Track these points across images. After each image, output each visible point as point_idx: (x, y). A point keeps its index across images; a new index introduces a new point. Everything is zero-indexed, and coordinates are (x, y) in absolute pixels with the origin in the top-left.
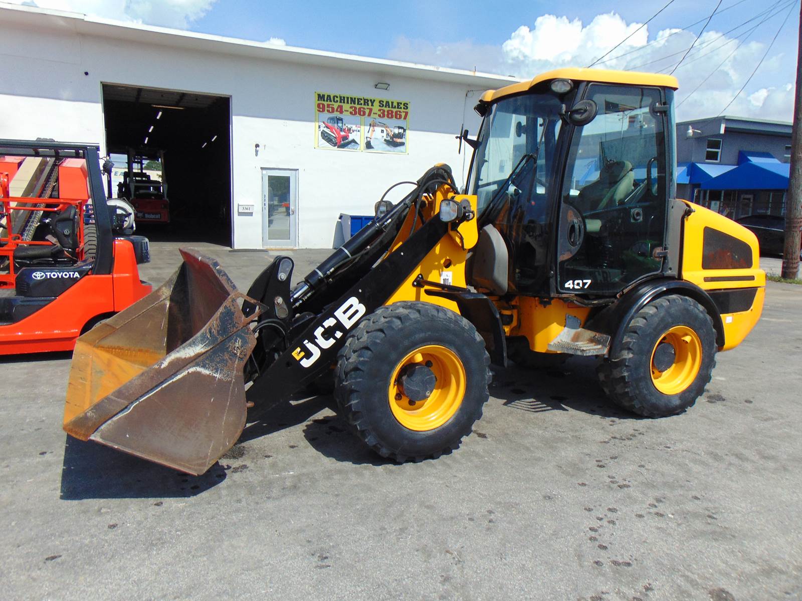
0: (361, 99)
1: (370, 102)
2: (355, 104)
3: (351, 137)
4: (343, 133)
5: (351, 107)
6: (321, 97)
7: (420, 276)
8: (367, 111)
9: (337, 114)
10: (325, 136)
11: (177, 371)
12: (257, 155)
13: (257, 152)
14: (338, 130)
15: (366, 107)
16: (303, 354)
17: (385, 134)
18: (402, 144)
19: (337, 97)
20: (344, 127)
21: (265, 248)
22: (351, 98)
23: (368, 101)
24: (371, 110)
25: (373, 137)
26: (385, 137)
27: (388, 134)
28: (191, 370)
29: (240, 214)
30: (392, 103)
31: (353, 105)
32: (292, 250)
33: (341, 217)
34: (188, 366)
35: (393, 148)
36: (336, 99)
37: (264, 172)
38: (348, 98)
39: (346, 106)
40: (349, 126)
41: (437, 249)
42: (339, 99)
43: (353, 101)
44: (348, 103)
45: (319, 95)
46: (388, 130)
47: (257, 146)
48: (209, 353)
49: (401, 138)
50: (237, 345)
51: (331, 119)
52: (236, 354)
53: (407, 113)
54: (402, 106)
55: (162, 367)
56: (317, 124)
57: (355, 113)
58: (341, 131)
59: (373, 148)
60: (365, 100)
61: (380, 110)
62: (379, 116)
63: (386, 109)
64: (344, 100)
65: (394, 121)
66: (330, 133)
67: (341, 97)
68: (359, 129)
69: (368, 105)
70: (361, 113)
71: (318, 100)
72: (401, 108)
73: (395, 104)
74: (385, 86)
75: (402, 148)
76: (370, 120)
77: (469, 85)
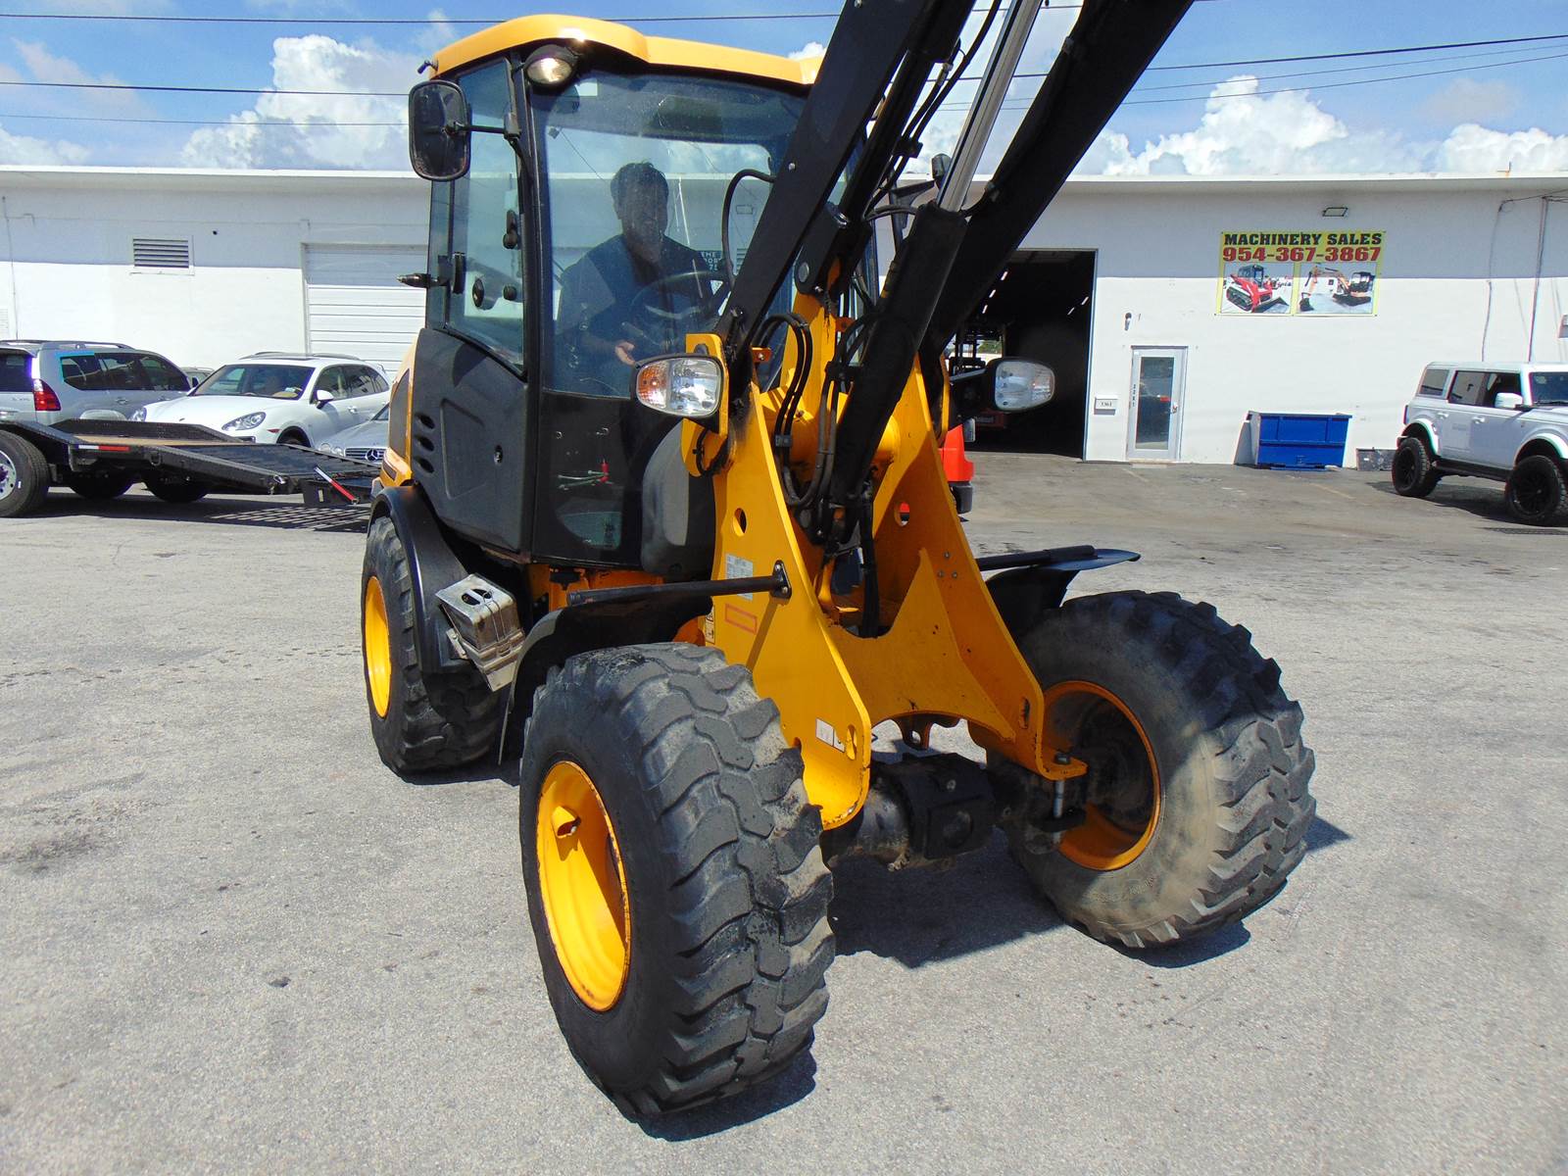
0: (1298, 236)
1: (1312, 240)
2: (1285, 243)
3: (1275, 295)
4: (1262, 290)
5: (1279, 250)
6: (1230, 239)
8: (1306, 253)
9: (1254, 262)
10: (1233, 297)
12: (1126, 329)
13: (1127, 324)
14: (1256, 286)
15: (1304, 246)
17: (1335, 287)
18: (1367, 300)
20: (1265, 280)
21: (1130, 460)
22: (1281, 236)
23: (1309, 236)
24: (1313, 251)
25: (1313, 292)
26: (1335, 292)
27: (1340, 286)
29: (1097, 412)
30: (1352, 236)
31: (1282, 246)
32: (1168, 464)
33: (1249, 417)
35: (1348, 307)
36: (1255, 239)
37: (1137, 352)
38: (1274, 236)
39: (1270, 249)
40: (1274, 279)
42: (1259, 239)
43: (1283, 239)
44: (1274, 243)
45: (1227, 236)
46: (1342, 279)
47: (1128, 316)
49: (1365, 291)
51: (1246, 269)
53: (1377, 250)
54: (1370, 239)
56: (1222, 280)
57: (1286, 259)
58: (1260, 286)
59: (1312, 309)
60: (1303, 236)
61: (1328, 250)
62: (1328, 258)
63: (1340, 247)
64: (1268, 239)
65: (1355, 265)
66: (1242, 291)
67: (1262, 236)
68: (1290, 281)
69: (1308, 243)
70: (1296, 256)
71: (1226, 243)
72: (1367, 243)
73: (1358, 237)
74: (1342, 211)
75: (1364, 307)
76: (1310, 267)
77: (1506, 191)
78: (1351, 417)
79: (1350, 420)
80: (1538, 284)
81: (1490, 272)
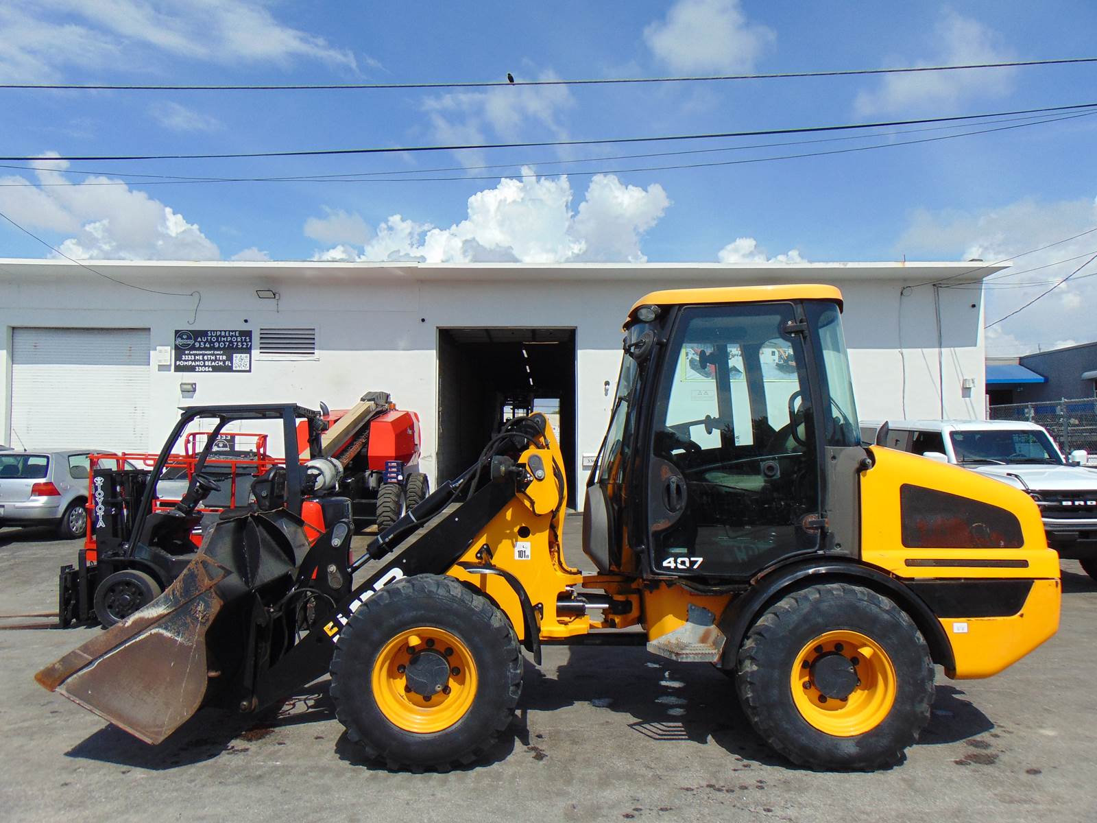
7: (485, 547)
11: (140, 631)
16: (336, 629)
26: (777, 362)
28: (154, 631)
34: (151, 627)
41: (509, 514)
48: (172, 614)
50: (199, 608)
52: (198, 618)
55: (126, 625)
77: (905, 280)
80: (940, 354)
81: (901, 344)
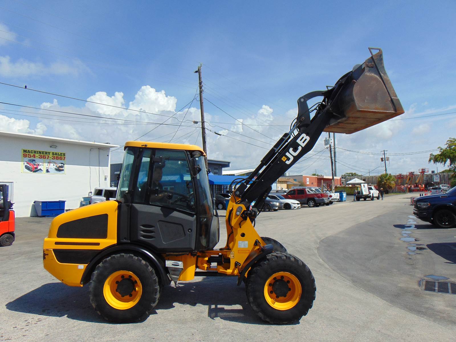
0: (44, 152)
1: (48, 153)
2: (41, 154)
3: (39, 168)
4: (35, 166)
5: (39, 155)
6: (25, 151)
8: (47, 157)
9: (32, 158)
10: (27, 167)
14: (33, 165)
15: (46, 155)
17: (55, 166)
18: (63, 170)
19: (33, 151)
20: (36, 163)
22: (39, 152)
23: (47, 152)
24: (48, 156)
25: (49, 167)
26: (55, 168)
27: (56, 166)
30: (58, 153)
31: (40, 154)
33: (34, 202)
35: (59, 172)
39: (37, 155)
40: (38, 163)
42: (33, 152)
43: (40, 152)
45: (24, 150)
46: (56, 164)
49: (62, 168)
51: (30, 160)
53: (65, 157)
54: (63, 155)
56: (23, 163)
57: (41, 158)
58: (35, 165)
59: (49, 172)
61: (52, 156)
62: (52, 159)
63: (55, 156)
64: (36, 152)
65: (59, 161)
66: (29, 166)
67: (34, 151)
68: (43, 164)
69: (47, 154)
70: (44, 157)
71: (24, 152)
72: (62, 155)
74: (55, 147)
75: (62, 172)
76: (48, 161)
77: (91, 146)
78: (66, 201)
79: (65, 202)
80: (99, 168)
81: (90, 165)
